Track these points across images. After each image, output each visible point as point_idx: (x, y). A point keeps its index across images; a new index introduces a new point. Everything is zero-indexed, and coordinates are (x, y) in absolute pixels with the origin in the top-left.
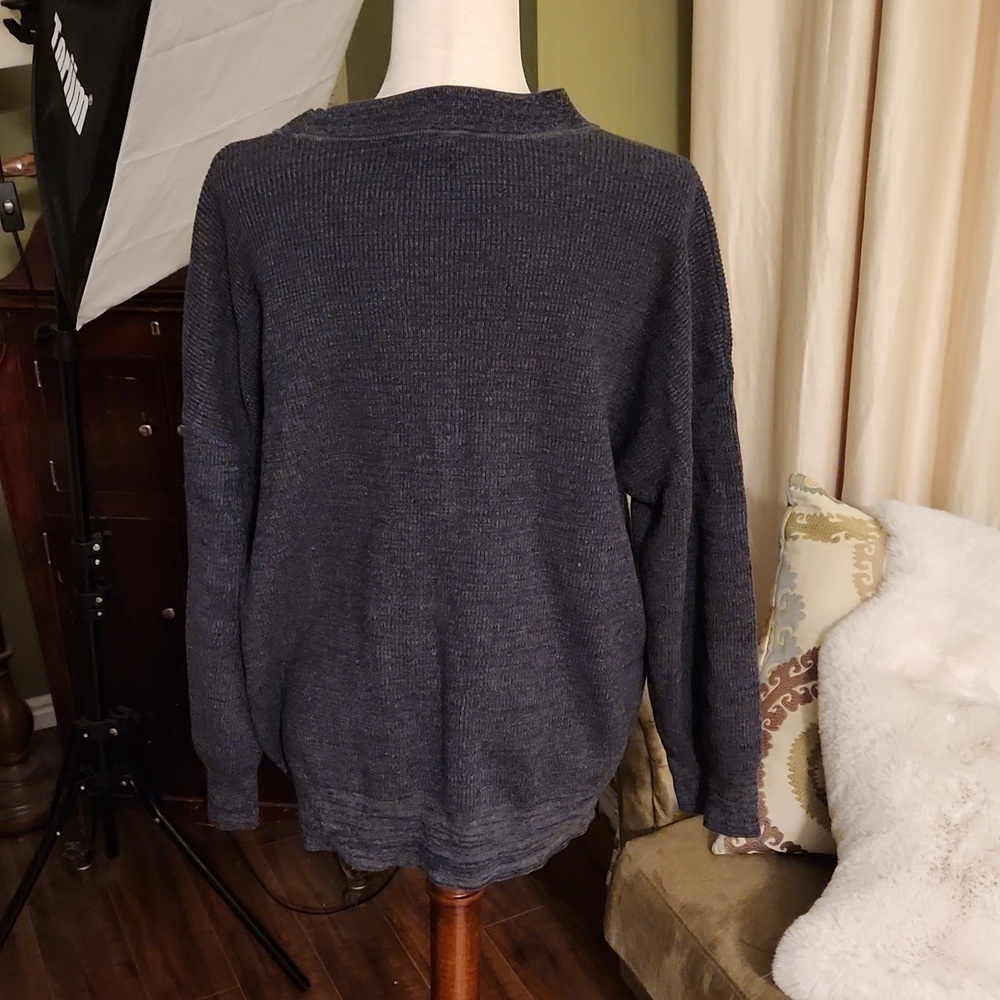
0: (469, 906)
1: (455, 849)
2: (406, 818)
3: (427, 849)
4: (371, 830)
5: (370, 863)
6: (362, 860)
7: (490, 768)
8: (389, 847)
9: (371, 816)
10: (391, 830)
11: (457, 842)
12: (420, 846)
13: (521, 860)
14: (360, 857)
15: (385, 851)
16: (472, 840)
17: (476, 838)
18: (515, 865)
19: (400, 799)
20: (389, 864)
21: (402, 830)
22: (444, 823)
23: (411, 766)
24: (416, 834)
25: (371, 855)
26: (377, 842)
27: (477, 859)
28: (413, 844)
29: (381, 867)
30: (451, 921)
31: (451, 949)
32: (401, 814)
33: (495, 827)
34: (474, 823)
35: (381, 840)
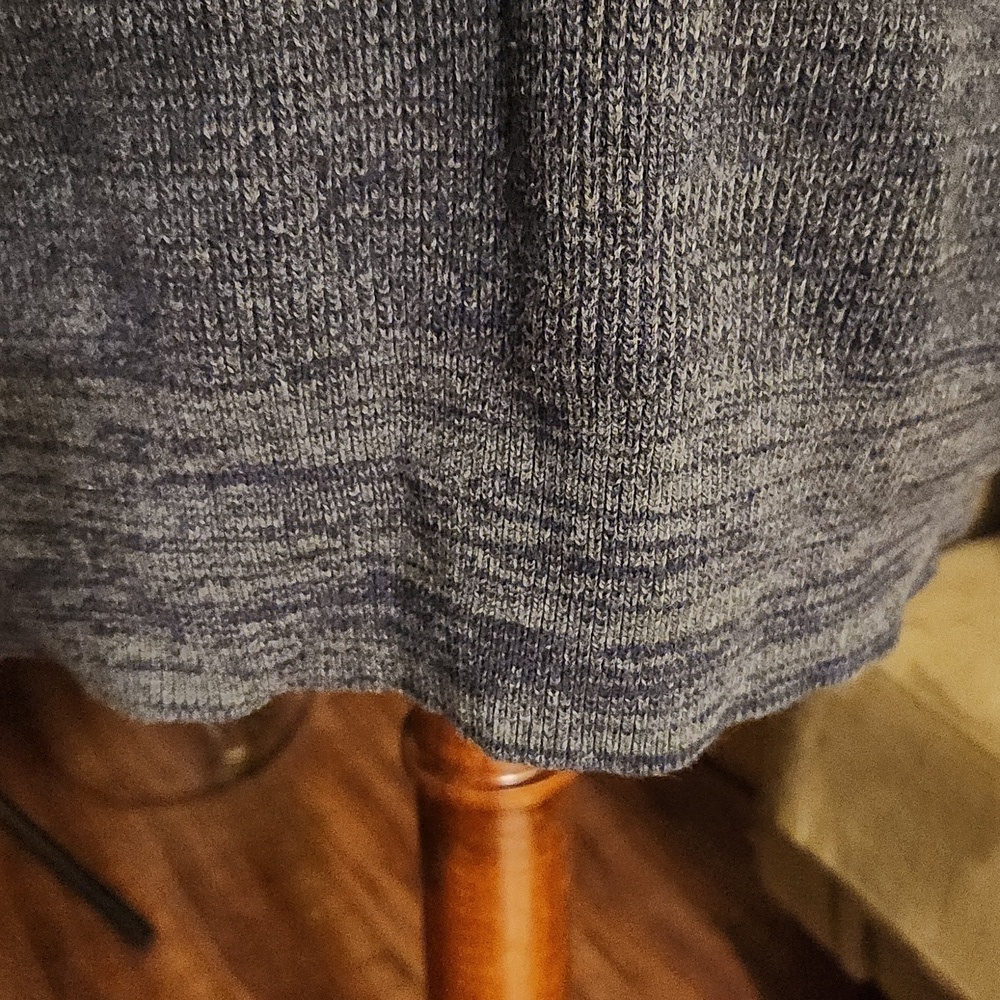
0: (546, 807)
1: (580, 584)
2: (330, 472)
3: (440, 603)
4: (179, 543)
5: (189, 692)
6: (151, 679)
7: (750, 162)
8: (268, 611)
9: (172, 478)
10: (269, 535)
11: (593, 553)
12: (407, 593)
13: (833, 622)
14: (139, 665)
15: (247, 629)
16: (665, 531)
17: (684, 526)
18: (818, 643)
19: (298, 375)
20: (274, 685)
21: (318, 527)
22: (524, 470)
23: (337, 200)
24: (385, 544)
25: (188, 654)
26: (210, 591)
27: (686, 625)
28: (374, 588)
29: (238, 700)
30: (485, 854)
31: (488, 934)
32: (311, 451)
33: (759, 472)
34: (677, 452)
35: (226, 582)
